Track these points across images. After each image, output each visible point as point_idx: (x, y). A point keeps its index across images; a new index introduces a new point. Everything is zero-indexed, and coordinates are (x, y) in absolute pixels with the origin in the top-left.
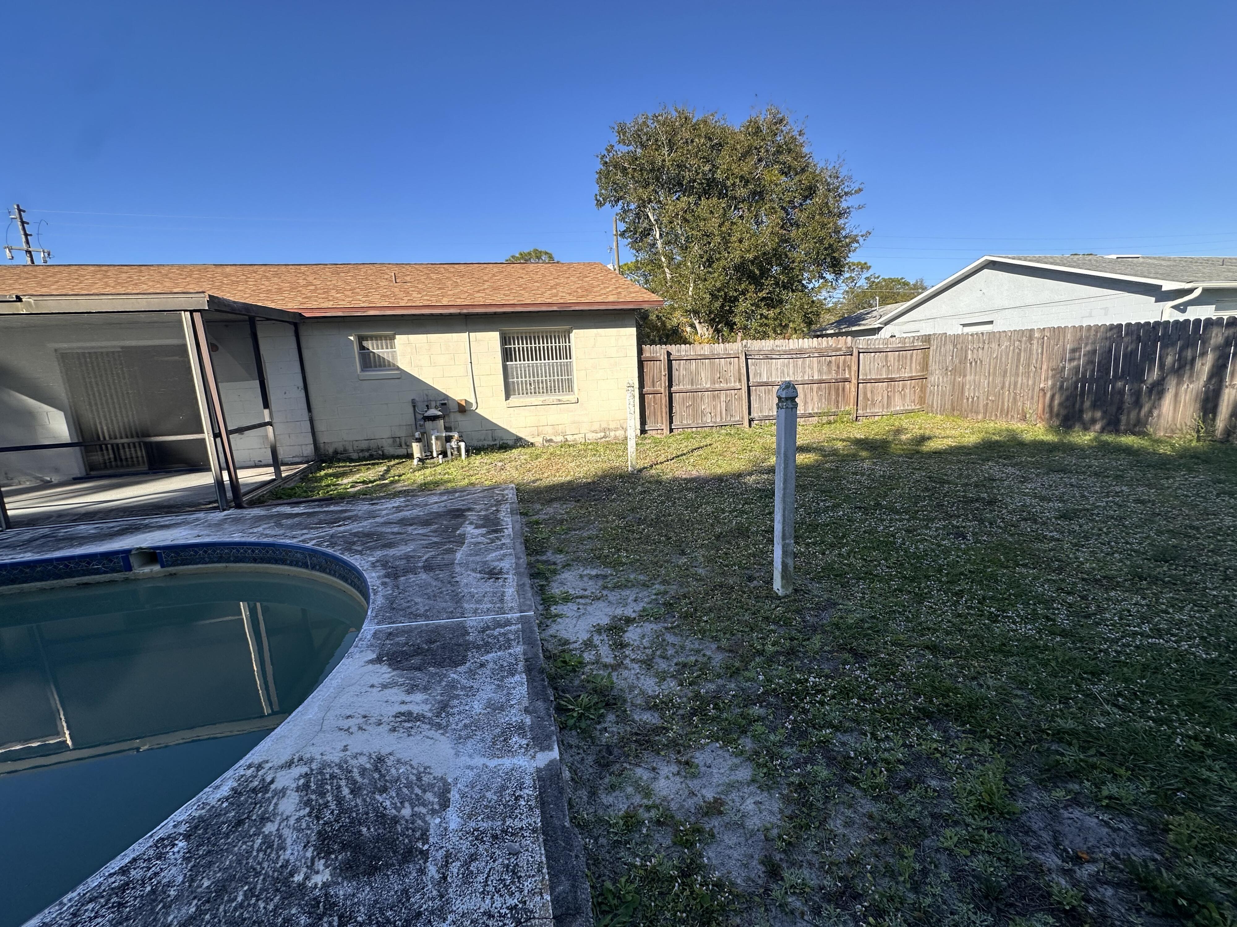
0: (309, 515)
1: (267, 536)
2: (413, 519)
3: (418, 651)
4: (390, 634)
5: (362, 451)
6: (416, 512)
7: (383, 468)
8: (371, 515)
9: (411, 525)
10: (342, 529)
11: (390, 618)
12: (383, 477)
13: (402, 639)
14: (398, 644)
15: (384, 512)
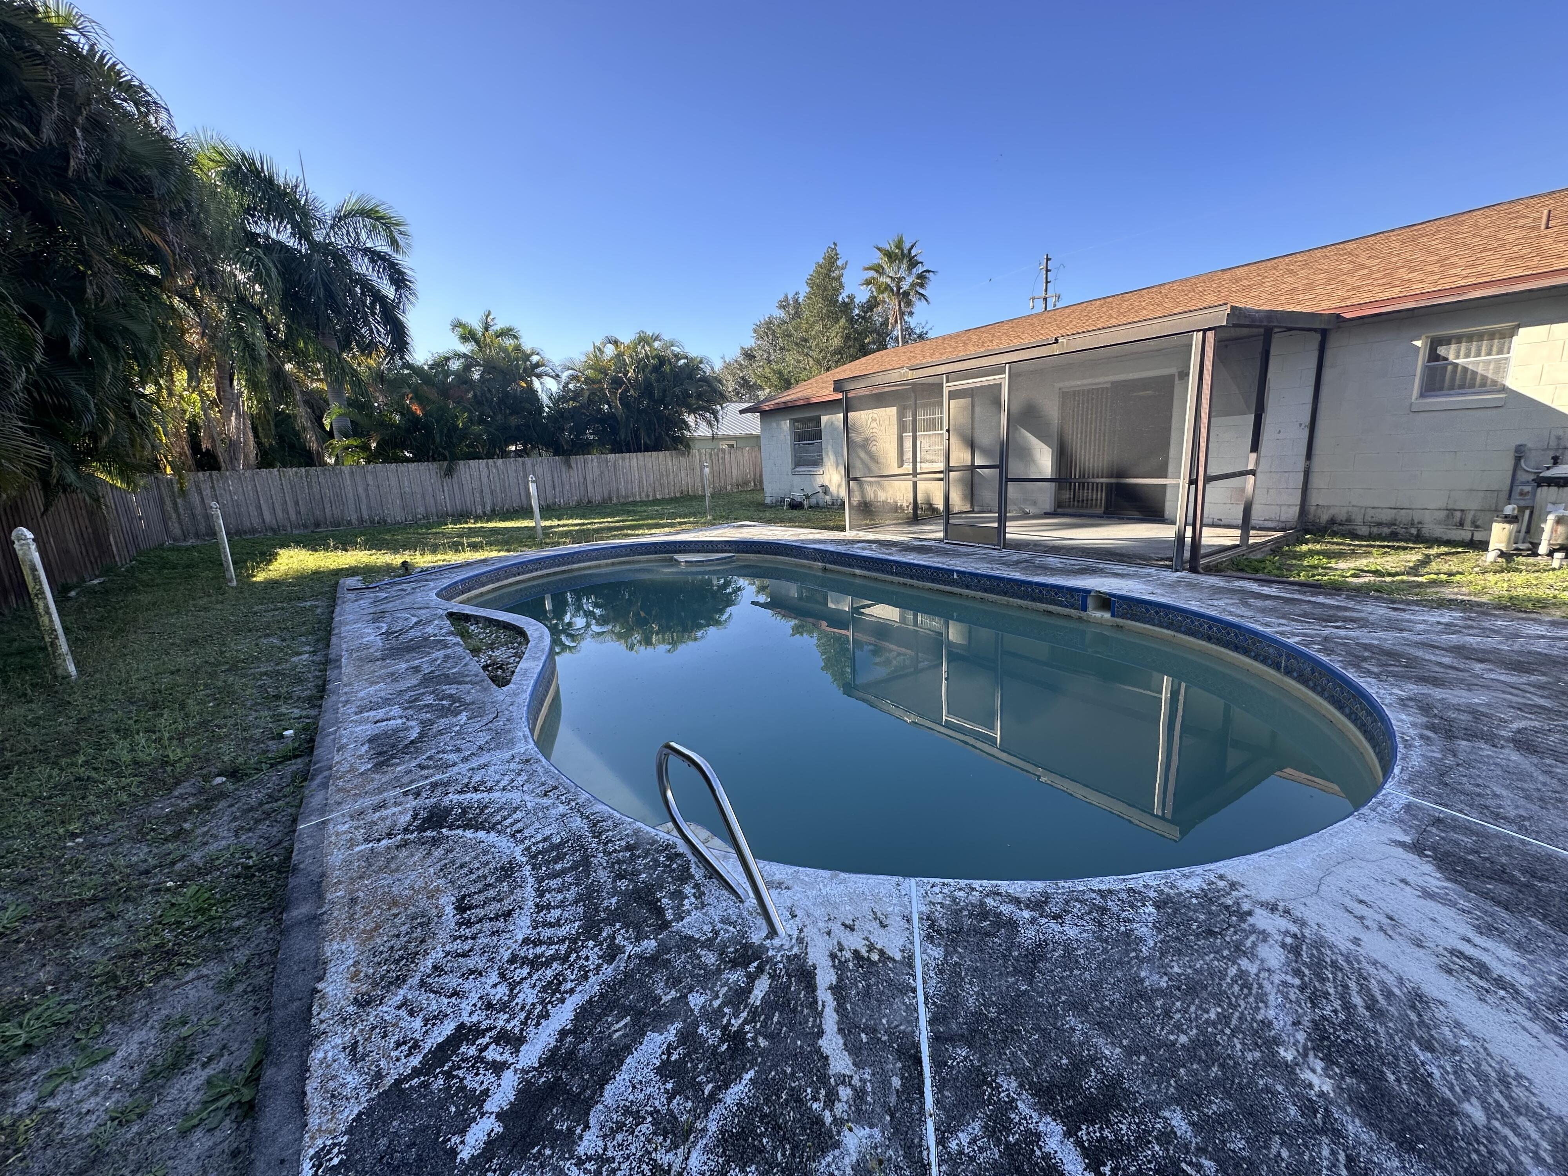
0: (1287, 601)
1: (1231, 613)
2: (1484, 651)
3: (1501, 875)
4: (1439, 820)
5: (1379, 524)
6: (1491, 642)
7: (1413, 557)
8: (1393, 626)
9: (1481, 661)
10: (1342, 632)
11: (1440, 796)
12: (1414, 570)
13: (1468, 841)
14: (1457, 843)
15: (1422, 626)
